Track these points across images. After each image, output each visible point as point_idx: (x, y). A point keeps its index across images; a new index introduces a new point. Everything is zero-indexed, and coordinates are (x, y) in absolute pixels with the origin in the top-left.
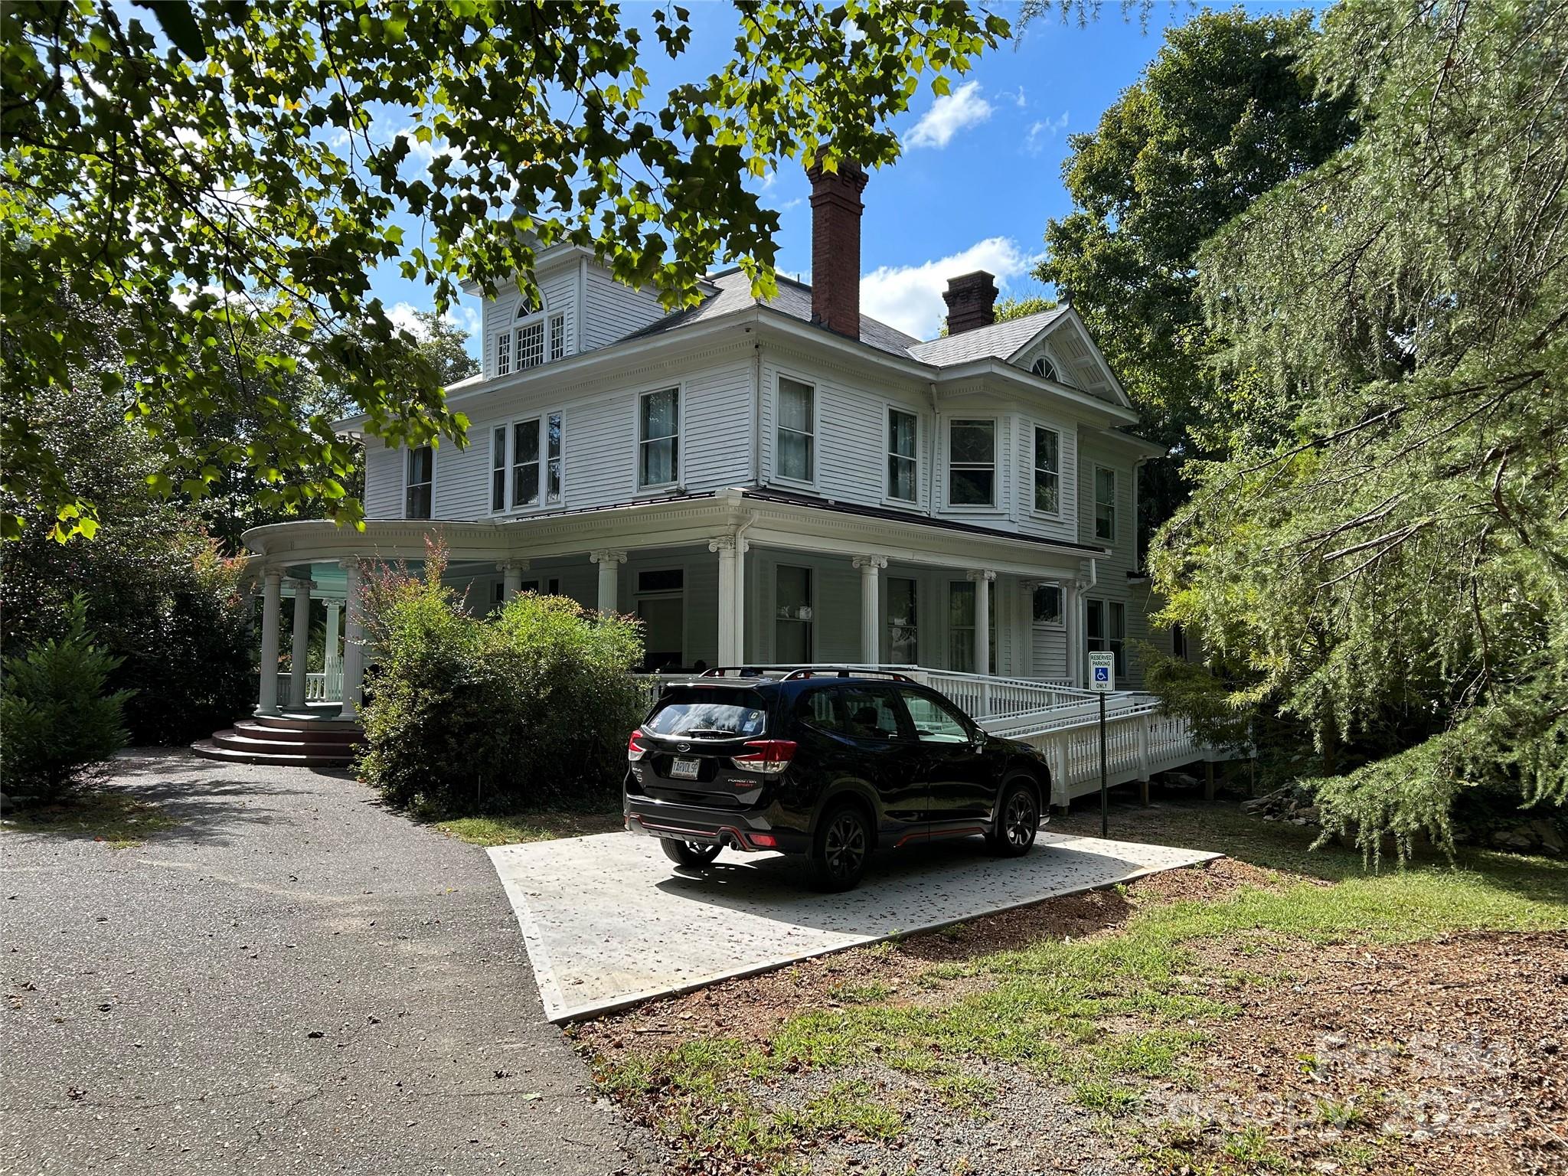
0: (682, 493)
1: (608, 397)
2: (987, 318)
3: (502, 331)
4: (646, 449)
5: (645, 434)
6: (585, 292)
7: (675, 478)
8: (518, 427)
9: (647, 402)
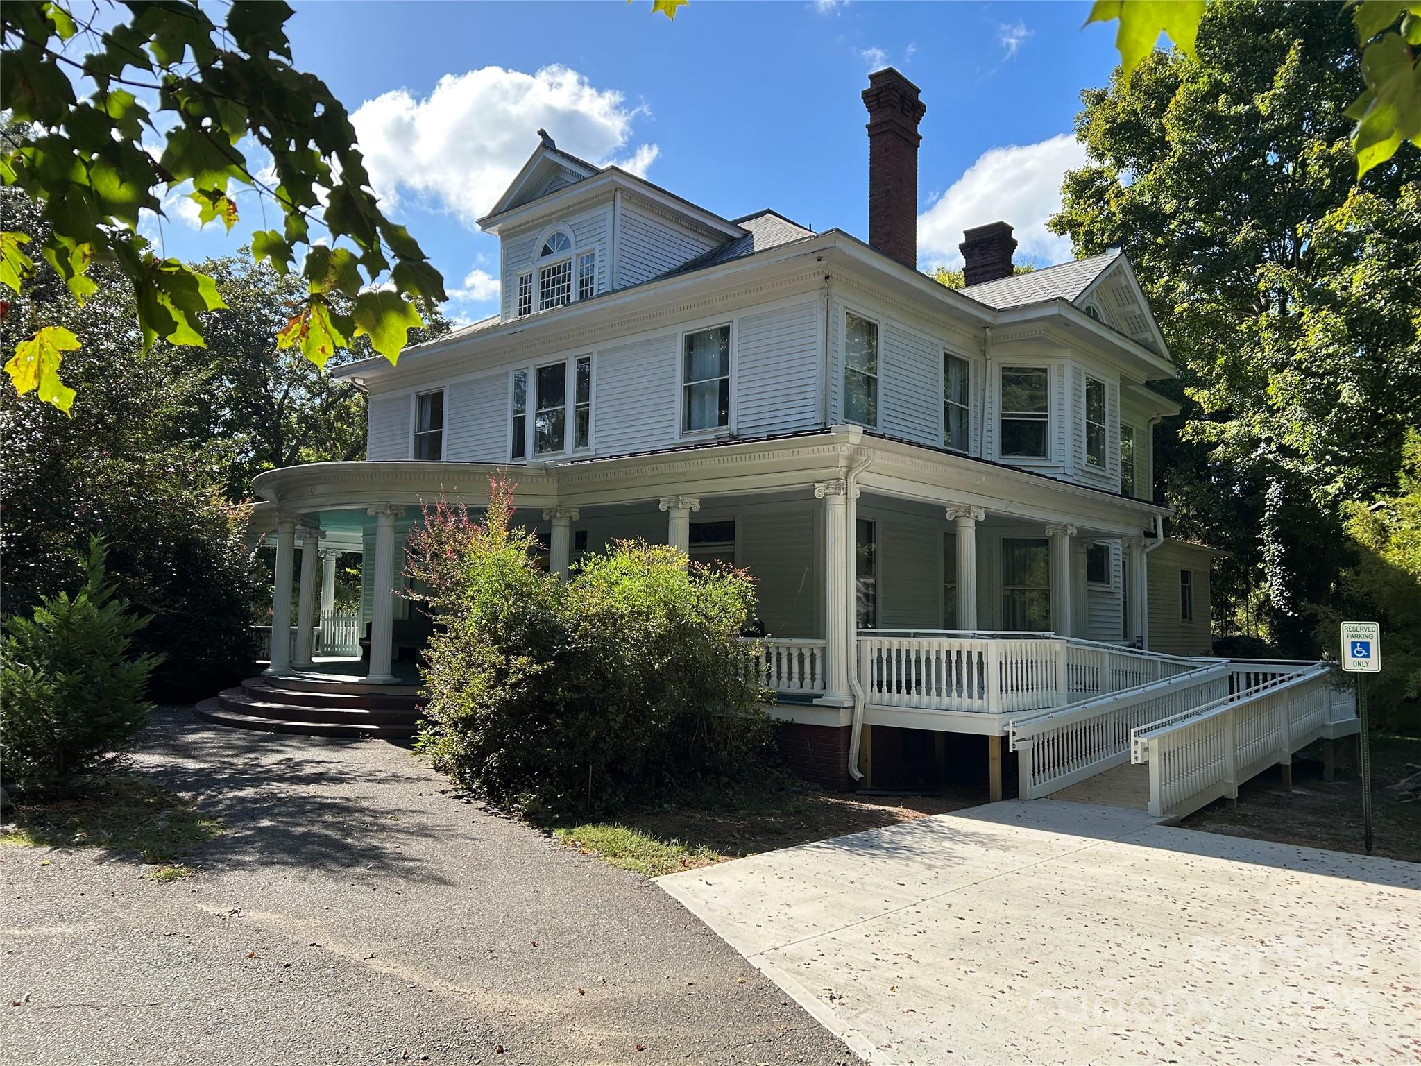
0: (733, 438)
1: (644, 337)
2: (1005, 270)
3: (524, 272)
4: (689, 391)
5: (689, 375)
6: (618, 228)
7: (723, 420)
8: (540, 371)
9: (692, 342)
